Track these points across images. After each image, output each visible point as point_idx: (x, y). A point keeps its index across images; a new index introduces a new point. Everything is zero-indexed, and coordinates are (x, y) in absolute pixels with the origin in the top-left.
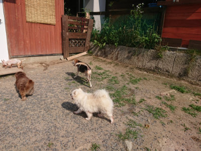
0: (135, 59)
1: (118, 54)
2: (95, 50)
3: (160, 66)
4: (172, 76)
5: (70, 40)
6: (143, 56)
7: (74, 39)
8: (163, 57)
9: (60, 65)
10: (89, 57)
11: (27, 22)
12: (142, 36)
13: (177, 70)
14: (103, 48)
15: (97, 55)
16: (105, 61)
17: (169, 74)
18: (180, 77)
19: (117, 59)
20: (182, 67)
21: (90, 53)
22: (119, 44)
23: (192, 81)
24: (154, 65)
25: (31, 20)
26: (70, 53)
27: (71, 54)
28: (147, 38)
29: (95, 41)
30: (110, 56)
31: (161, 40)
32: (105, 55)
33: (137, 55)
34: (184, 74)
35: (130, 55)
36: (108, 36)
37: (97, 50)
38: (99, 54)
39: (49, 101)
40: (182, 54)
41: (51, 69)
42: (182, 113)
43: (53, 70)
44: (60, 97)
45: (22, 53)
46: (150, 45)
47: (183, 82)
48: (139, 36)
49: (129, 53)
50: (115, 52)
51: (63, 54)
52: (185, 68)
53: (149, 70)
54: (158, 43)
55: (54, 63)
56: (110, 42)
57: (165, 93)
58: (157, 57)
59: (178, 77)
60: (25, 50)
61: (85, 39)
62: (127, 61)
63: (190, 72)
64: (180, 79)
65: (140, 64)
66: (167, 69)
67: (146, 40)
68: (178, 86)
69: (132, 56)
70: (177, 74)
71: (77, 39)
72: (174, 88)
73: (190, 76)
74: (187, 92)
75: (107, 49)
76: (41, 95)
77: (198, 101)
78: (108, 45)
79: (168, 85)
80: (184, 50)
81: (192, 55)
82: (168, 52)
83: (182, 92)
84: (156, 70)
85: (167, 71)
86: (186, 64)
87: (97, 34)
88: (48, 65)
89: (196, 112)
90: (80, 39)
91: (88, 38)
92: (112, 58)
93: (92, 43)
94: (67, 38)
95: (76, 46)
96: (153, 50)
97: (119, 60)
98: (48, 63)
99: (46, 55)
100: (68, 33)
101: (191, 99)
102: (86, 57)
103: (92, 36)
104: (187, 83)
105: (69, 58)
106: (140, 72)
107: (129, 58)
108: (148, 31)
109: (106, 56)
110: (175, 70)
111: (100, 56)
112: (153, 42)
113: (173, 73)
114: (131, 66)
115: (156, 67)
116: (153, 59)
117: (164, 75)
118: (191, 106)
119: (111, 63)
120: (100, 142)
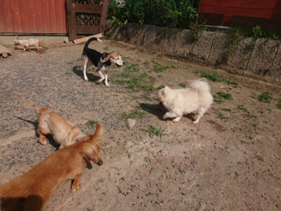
0: (165, 43)
1: (144, 36)
2: (114, 31)
3: (195, 52)
4: (208, 64)
5: (77, 14)
6: (174, 39)
7: (83, 14)
8: (200, 39)
9: (63, 48)
10: (105, 41)
12: (174, 10)
13: (213, 56)
14: (125, 28)
15: (116, 39)
16: (125, 46)
17: (203, 61)
18: (217, 64)
19: (142, 43)
20: (221, 52)
21: (107, 36)
22: (145, 23)
23: (232, 69)
24: (188, 51)
26: (78, 35)
27: (80, 35)
28: (180, 13)
29: (114, 18)
30: (133, 40)
31: (197, 15)
32: (127, 38)
33: (168, 38)
34: (221, 62)
35: (159, 37)
36: (131, 10)
37: (117, 31)
38: (119, 37)
39: (43, 84)
41: (50, 53)
43: (53, 53)
44: (58, 81)
46: (183, 23)
47: (219, 70)
48: (171, 11)
49: (158, 34)
50: (141, 33)
51: (67, 35)
52: (224, 54)
53: (181, 58)
54: (194, 20)
55: (55, 46)
56: (134, 20)
58: (192, 40)
59: (215, 65)
60: (13, 25)
61: (99, 15)
62: (155, 46)
63: (230, 58)
64: (216, 68)
65: (171, 50)
66: (202, 55)
67: (179, 16)
68: (211, 74)
69: (161, 38)
70: (214, 62)
71: (88, 14)
72: (205, 76)
73: (229, 63)
74: (220, 81)
75: (130, 30)
76: (33, 79)
77: (230, 89)
78: (130, 24)
79: (199, 74)
80: (225, 29)
81: (233, 36)
82: (205, 33)
83: (214, 80)
84: (189, 58)
85: (202, 58)
86: (226, 47)
87: (116, 8)
88: (47, 49)
89: (223, 99)
90: (93, 15)
91: (104, 14)
92: (135, 43)
93: (109, 20)
94: (73, 12)
95: (86, 24)
96: (188, 31)
97: (145, 44)
98: (46, 46)
99: (44, 35)
100: (74, 5)
101: (222, 87)
103: (110, 10)
104: (224, 72)
105: (77, 41)
106: (170, 60)
107: (157, 42)
108: (182, 3)
109: (128, 40)
111: (120, 40)
112: (188, 19)
113: (209, 60)
114: (160, 53)
115: (190, 53)
116: (187, 43)
117: (198, 63)
118: (219, 93)
119: (134, 49)
120: (99, 120)
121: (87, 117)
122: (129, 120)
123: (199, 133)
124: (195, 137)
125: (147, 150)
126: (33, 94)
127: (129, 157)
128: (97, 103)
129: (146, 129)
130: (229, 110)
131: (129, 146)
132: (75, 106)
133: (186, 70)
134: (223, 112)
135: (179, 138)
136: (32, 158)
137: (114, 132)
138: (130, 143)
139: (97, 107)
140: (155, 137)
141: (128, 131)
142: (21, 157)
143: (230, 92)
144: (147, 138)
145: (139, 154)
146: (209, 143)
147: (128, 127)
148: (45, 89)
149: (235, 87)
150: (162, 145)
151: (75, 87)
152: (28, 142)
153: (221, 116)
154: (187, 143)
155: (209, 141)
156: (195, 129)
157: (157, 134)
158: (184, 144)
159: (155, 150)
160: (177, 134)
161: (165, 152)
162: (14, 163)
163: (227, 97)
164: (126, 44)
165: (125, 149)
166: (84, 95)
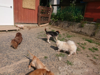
0: (71, 27)
1: (63, 24)
2: (53, 23)
3: (83, 31)
4: (87, 36)
5: (41, 17)
6: (75, 26)
7: (43, 17)
8: (84, 26)
9: (36, 28)
10: (49, 26)
11: (23, 8)
12: (75, 16)
13: (90, 33)
14: (56, 22)
15: (53, 25)
16: (56, 28)
17: (86, 34)
18: (91, 36)
19: (62, 27)
20: (93, 31)
21: (50, 24)
22: (64, 20)
23: (97, 38)
24: (80, 30)
25: (24, 7)
27: (41, 24)
28: (77, 17)
29: (53, 18)
30: (59, 26)
31: (84, 18)
33: (72, 25)
34: (93, 35)
35: (68, 25)
36: (59, 16)
37: (54, 22)
39: (29, 41)
40: (93, 25)
42: (88, 50)
43: (33, 30)
44: (34, 40)
45: (20, 22)
46: (78, 21)
47: (92, 38)
48: (73, 16)
49: (68, 24)
50: (62, 24)
51: (38, 24)
52: (94, 32)
53: (77, 32)
54: (82, 20)
55: (33, 27)
56: (60, 19)
57: (82, 42)
58: (81, 27)
59: (90, 36)
60: (21, 20)
61: (48, 17)
62: (67, 28)
63: (96, 34)
64: (91, 37)
65: (73, 29)
66: (85, 32)
67: (76, 18)
68: (89, 40)
69: (69, 25)
70: (90, 35)
72: (87, 40)
73: (96, 36)
74: (93, 43)
75: (58, 22)
76: (27, 39)
77: (97, 46)
78: (59, 20)
79: (84, 39)
80: (94, 23)
81: (98, 26)
82: (86, 24)
83: (91, 42)
84: (80, 33)
85: (85, 33)
86: (95, 30)
87: (54, 15)
88: (31, 28)
90: (46, 17)
91: (50, 17)
92: (60, 27)
93: (51, 19)
94: (40, 16)
95: (44, 20)
96: (80, 23)
99: (30, 24)
100: (40, 14)
101: (94, 45)
102: (48, 26)
103: (52, 16)
104: (94, 39)
105: (40, 26)
106: (73, 33)
107: (68, 27)
108: (78, 14)
109: (57, 26)
110: (89, 33)
111: (55, 25)
112: (80, 19)
113: (88, 34)
114: (69, 30)
115: (80, 31)
116: (79, 28)
117: (84, 35)
118: (93, 48)
119: (59, 29)
120: (48, 56)
121: (44, 55)
122: (59, 57)
123: (87, 65)
124: (85, 66)
125: (67, 71)
126: (26, 45)
127: (60, 73)
128: (47, 49)
129: (66, 62)
130: (98, 55)
131: (60, 69)
132: (40, 50)
133: (79, 38)
134: (95, 56)
135: (79, 66)
136: (25, 71)
137: (54, 62)
138: (60, 67)
139: (47, 51)
140: (69, 65)
141: (59, 62)
142: (22, 70)
143: (97, 48)
144: (66, 66)
145: (64, 72)
146: (91, 70)
147: (59, 60)
148: (30, 43)
149: (99, 46)
150: (73, 69)
151: (40, 42)
152: (24, 64)
153: (95, 58)
154: (82, 69)
155: (91, 69)
156: (85, 63)
157: (70, 64)
158: (81, 69)
159: (70, 71)
160: (78, 65)
161: (74, 73)
162: (19, 72)
163: (96, 49)
164: (57, 27)
165: (58, 70)
166: (43, 46)
